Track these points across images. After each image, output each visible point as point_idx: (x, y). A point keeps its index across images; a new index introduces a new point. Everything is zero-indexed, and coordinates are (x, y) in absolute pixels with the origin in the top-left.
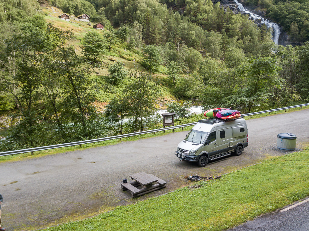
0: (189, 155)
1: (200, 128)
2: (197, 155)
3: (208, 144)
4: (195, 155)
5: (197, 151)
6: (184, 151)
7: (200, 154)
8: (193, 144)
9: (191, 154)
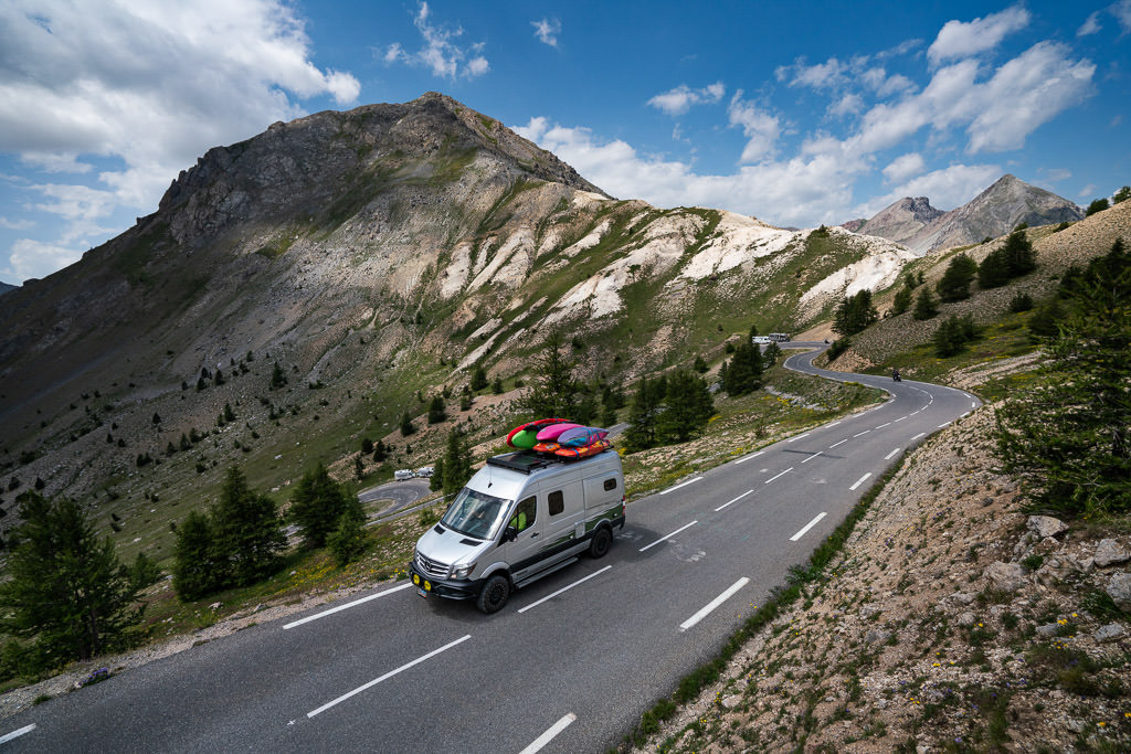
0: (449, 579)
1: (490, 485)
2: (472, 578)
3: (512, 540)
4: (467, 580)
5: (474, 566)
6: (432, 566)
7: (485, 574)
8: (465, 542)
9: (454, 576)
